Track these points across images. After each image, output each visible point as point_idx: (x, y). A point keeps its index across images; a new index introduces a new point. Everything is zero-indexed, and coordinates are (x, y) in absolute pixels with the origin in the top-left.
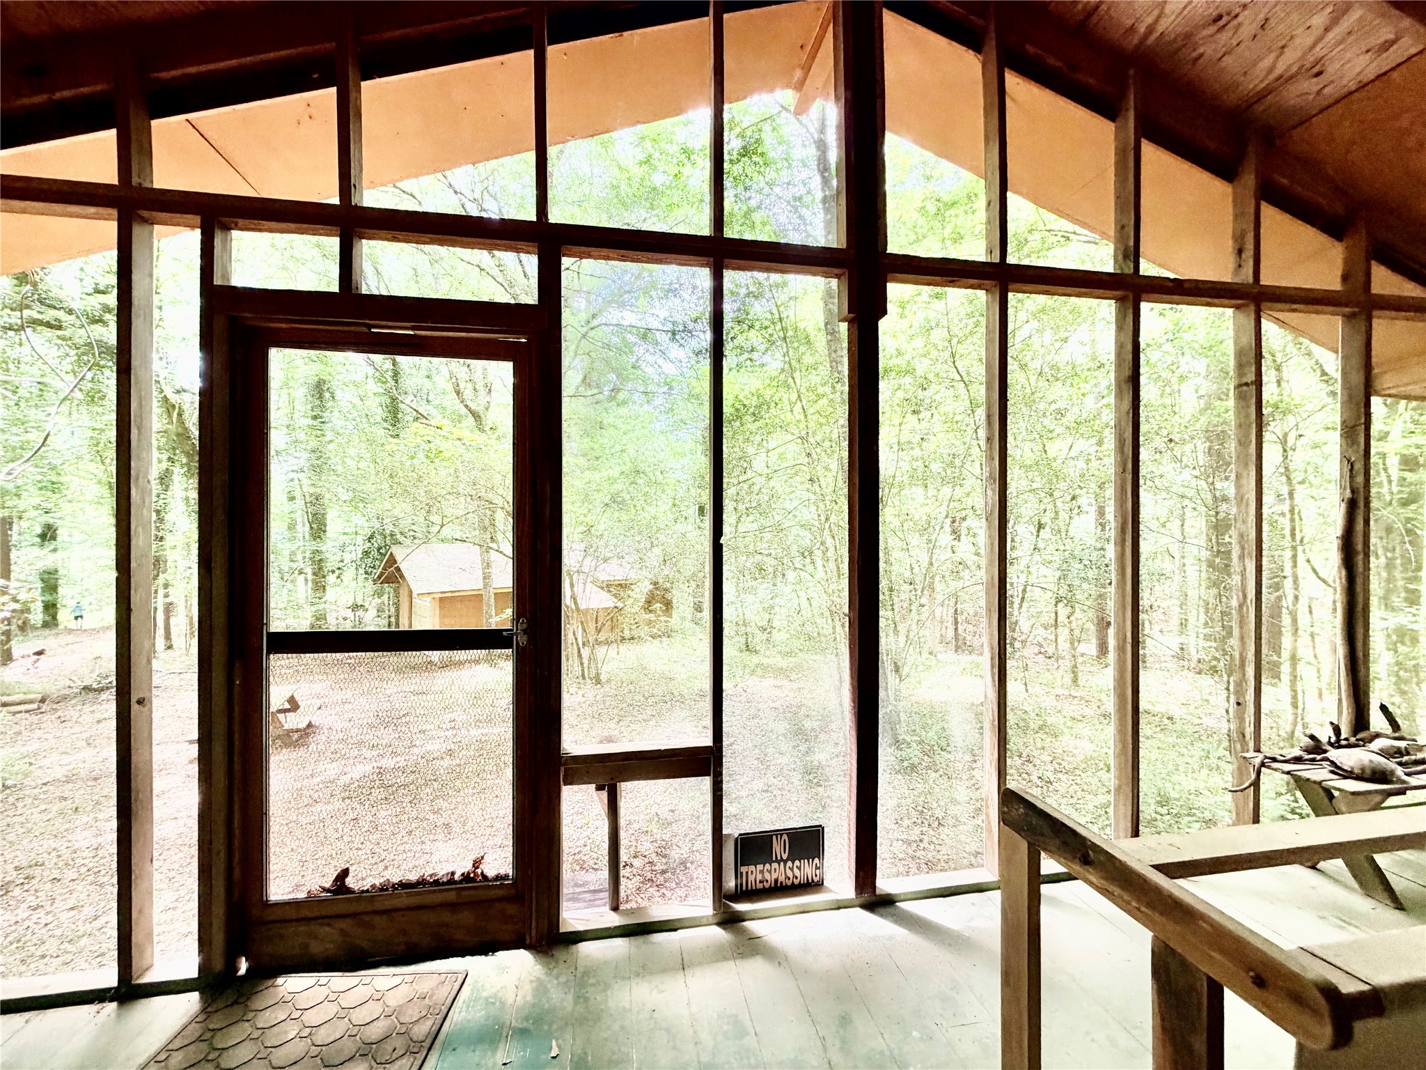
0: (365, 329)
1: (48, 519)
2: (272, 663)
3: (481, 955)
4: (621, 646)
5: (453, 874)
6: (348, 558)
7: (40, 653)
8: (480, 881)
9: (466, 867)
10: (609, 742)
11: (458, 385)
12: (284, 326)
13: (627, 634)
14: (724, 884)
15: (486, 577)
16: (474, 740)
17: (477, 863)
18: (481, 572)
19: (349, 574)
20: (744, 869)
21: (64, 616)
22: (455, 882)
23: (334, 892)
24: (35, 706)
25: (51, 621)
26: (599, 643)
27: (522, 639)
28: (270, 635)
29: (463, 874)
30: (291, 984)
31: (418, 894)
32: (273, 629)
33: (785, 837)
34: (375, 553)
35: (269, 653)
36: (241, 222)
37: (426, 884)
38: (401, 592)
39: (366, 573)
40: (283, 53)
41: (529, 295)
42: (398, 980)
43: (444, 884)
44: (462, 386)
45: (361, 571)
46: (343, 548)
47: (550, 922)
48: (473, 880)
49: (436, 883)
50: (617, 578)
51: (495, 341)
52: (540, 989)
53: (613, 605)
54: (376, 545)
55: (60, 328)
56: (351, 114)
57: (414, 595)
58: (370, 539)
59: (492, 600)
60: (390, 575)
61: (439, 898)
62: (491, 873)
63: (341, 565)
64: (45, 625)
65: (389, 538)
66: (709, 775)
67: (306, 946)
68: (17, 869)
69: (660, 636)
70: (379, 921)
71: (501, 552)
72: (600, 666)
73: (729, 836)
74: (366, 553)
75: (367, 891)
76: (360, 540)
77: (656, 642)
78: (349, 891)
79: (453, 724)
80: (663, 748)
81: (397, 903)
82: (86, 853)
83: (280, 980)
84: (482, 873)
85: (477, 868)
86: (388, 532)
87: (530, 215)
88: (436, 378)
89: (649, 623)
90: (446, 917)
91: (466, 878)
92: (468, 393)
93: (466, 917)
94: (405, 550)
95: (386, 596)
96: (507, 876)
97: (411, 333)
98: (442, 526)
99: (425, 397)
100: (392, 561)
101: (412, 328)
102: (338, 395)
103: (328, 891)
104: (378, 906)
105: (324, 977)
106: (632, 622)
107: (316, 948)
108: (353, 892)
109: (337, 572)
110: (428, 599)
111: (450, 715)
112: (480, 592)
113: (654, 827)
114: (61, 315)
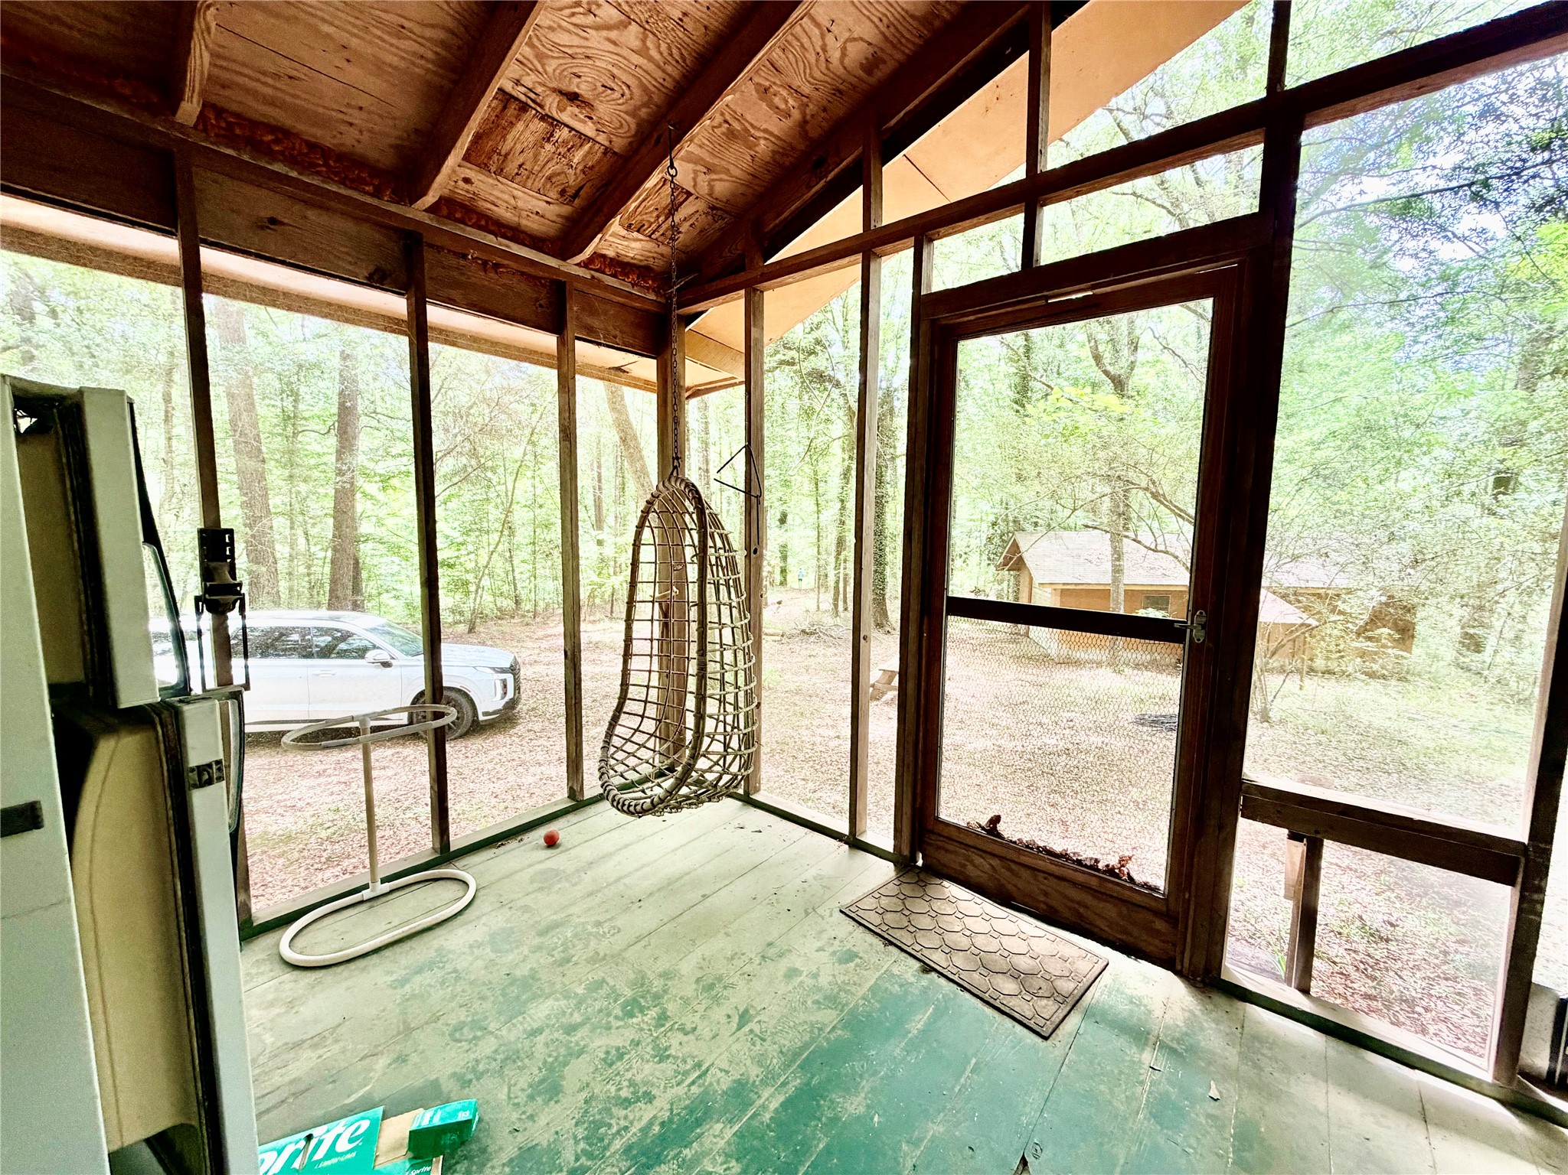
0: (1042, 302)
1: (784, 507)
2: (949, 623)
3: (1123, 953)
4: (1306, 680)
5: (1097, 861)
6: (974, 543)
7: (779, 603)
8: (1125, 881)
9: (1113, 861)
10: (1315, 784)
11: (1097, 349)
12: (972, 318)
13: (1320, 663)
14: (1522, 1054)
15: (1117, 570)
16: (1093, 747)
17: (1123, 861)
18: (1110, 564)
19: (974, 558)
21: (791, 578)
22: (1098, 870)
23: (988, 832)
24: (779, 638)
25: (783, 583)
26: (1271, 671)
27: (1199, 635)
28: (948, 598)
29: (1107, 866)
30: (953, 890)
31: (1063, 866)
32: (950, 594)
34: (997, 540)
35: (948, 614)
36: (942, 230)
37: (1067, 859)
38: (1022, 581)
39: (989, 559)
40: (983, 43)
42: (1042, 933)
43: (1086, 866)
44: (1101, 348)
45: (985, 557)
46: (969, 534)
47: (1208, 961)
48: (1117, 876)
49: (1079, 862)
50: (1310, 584)
51: (1192, 276)
52: (1191, 1020)
53: (1300, 621)
54: (999, 532)
55: (793, 364)
56: (1042, 72)
57: (1036, 582)
58: (994, 524)
59: (1122, 597)
60: (1014, 562)
61: (1080, 878)
62: (1139, 878)
63: (967, 550)
64: (781, 584)
65: (1011, 524)
66: (1512, 883)
67: (964, 866)
68: (777, 742)
69: (1384, 677)
70: (1025, 874)
71: (1139, 542)
72: (1270, 698)
73: (1543, 990)
74: (990, 539)
75: (1015, 843)
76: (985, 526)
77: (1376, 685)
78: (999, 836)
79: (1071, 724)
80: (1416, 817)
81: (1040, 864)
82: (807, 745)
83: (946, 883)
84: (1128, 874)
85: (1123, 866)
86: (1011, 518)
88: (1069, 346)
89: (1363, 654)
90: (1089, 899)
91: (1110, 870)
92: (1107, 357)
93: (1110, 911)
94: (1029, 537)
95: (1005, 584)
96: (1155, 889)
97: (1090, 293)
98: (1075, 510)
99: (1055, 370)
100: (1015, 548)
101: (1092, 288)
102: (972, 382)
103: (983, 828)
104: (1024, 859)
105: (979, 898)
106: (1332, 647)
107: (971, 871)
108: (1003, 838)
109: (964, 556)
110: (1049, 590)
111: (1069, 714)
112: (1108, 588)
113: (1353, 930)
114: (794, 353)
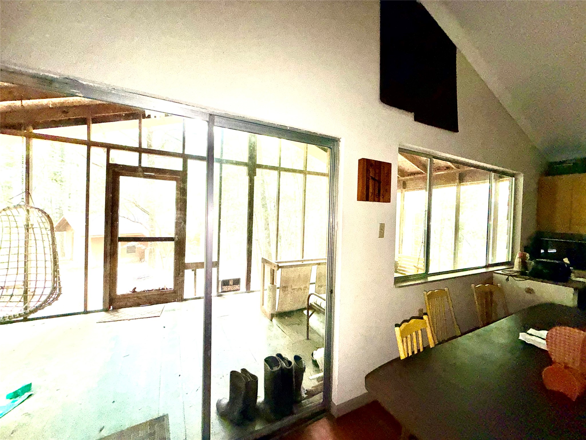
2: (119, 244)
5: (160, 288)
8: (166, 290)
9: (163, 287)
14: (219, 290)
17: (165, 286)
20: (223, 287)
22: (160, 290)
23: (133, 292)
27: (177, 239)
32: (119, 237)
33: (232, 280)
35: (119, 241)
36: (115, 148)
37: (153, 290)
41: (180, 168)
43: (158, 290)
47: (181, 297)
49: (156, 290)
51: (173, 177)
61: (157, 293)
62: (168, 288)
66: (216, 267)
67: (127, 303)
70: (143, 298)
73: (220, 280)
75: (140, 292)
78: (136, 292)
81: (147, 294)
84: (166, 288)
87: (181, 152)
90: (158, 296)
91: (163, 289)
93: (163, 297)
96: (172, 288)
103: (131, 292)
104: (143, 295)
107: (129, 303)
